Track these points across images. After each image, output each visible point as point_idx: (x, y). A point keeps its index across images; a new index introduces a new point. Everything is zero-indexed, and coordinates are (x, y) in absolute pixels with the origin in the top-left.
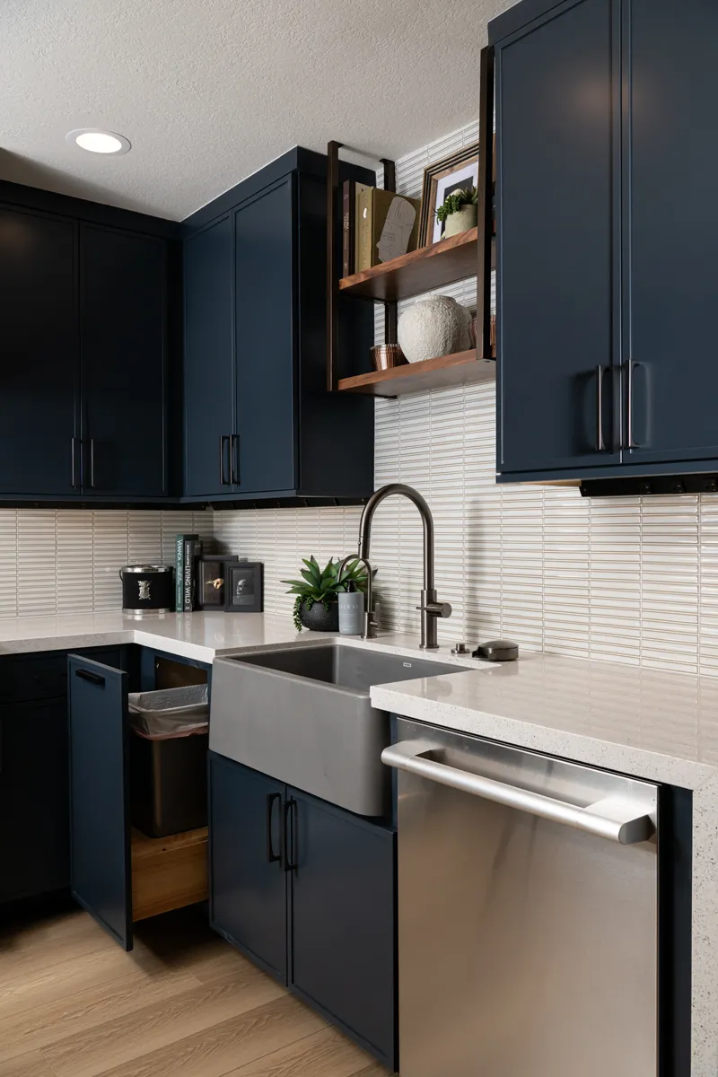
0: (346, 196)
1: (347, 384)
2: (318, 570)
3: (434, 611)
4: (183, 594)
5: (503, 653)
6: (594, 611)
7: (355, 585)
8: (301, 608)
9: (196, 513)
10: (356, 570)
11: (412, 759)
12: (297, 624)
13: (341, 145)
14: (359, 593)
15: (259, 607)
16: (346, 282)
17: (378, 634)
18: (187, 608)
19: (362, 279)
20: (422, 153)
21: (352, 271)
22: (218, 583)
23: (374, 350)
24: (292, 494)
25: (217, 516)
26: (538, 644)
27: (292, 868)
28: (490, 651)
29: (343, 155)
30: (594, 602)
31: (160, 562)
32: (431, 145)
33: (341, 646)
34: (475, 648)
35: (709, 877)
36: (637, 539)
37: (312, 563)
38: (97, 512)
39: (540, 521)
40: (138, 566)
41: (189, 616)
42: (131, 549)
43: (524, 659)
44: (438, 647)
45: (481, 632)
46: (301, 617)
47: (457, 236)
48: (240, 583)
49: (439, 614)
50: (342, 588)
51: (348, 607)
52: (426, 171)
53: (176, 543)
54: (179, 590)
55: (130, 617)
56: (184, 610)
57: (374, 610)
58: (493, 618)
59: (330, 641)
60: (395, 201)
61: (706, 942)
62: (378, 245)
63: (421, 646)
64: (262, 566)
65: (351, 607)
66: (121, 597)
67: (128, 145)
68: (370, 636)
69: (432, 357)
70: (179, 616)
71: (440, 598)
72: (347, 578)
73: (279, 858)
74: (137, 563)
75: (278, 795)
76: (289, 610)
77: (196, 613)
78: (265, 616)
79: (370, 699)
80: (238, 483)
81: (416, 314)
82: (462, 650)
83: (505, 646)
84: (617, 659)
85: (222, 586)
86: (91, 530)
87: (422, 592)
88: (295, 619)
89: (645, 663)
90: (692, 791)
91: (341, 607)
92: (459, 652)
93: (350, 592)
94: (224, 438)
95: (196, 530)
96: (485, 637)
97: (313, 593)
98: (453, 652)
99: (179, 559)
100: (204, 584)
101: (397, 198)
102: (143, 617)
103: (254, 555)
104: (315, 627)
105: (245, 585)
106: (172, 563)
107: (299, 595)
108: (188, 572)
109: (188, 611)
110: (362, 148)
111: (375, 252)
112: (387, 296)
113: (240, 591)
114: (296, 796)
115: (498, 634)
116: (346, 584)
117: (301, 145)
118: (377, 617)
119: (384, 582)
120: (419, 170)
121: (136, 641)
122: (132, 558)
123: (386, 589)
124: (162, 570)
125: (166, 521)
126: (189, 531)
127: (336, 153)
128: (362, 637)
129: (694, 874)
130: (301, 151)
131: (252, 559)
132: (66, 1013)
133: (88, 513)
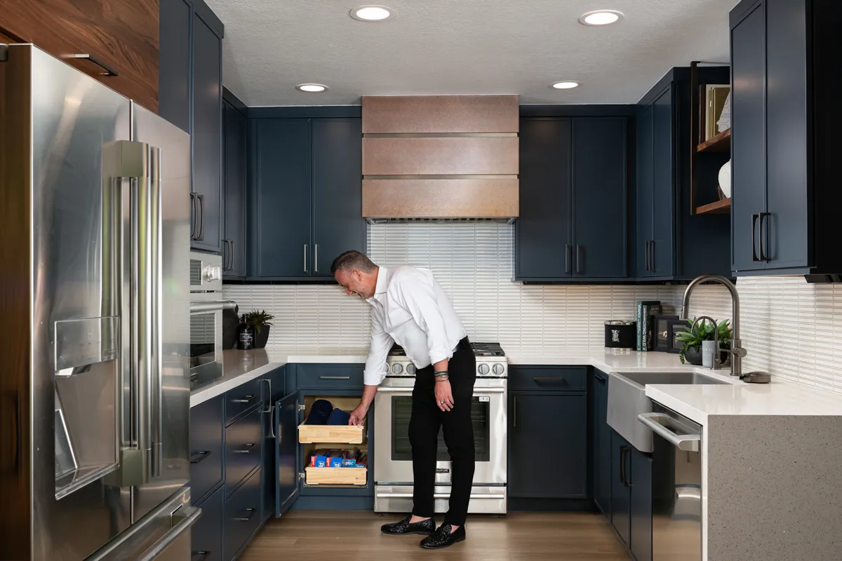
0: (701, 94)
1: (702, 210)
4: (642, 338)
9: (659, 286)
12: (682, 359)
13: (697, 62)
16: (700, 147)
18: (644, 349)
19: (708, 145)
21: (703, 140)
24: (672, 278)
29: (698, 65)
31: (627, 319)
41: (645, 354)
51: (706, 350)
53: (637, 306)
54: (639, 337)
55: (609, 353)
56: (642, 350)
62: (718, 123)
63: (731, 374)
65: (708, 350)
66: (604, 340)
68: (716, 368)
70: (639, 353)
77: (649, 352)
85: (668, 336)
91: (703, 350)
93: (708, 340)
95: (659, 298)
99: (639, 317)
102: (617, 353)
104: (692, 361)
106: (634, 320)
108: (645, 326)
109: (644, 351)
110: (708, 61)
111: (716, 127)
117: (676, 66)
121: (592, 363)
122: (612, 316)
124: (628, 324)
128: (711, 369)
130: (676, 70)
133: (564, 287)
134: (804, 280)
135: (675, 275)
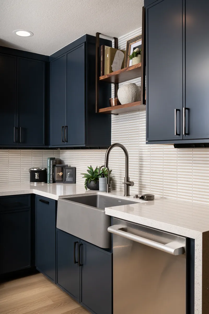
0: (102, 50)
1: (102, 110)
2: (93, 170)
3: (129, 184)
4: (49, 178)
5: (149, 198)
6: (178, 185)
7: (104, 175)
8: (87, 183)
10: (105, 170)
11: (116, 230)
12: (86, 188)
13: (100, 34)
14: (106, 177)
15: (74, 182)
16: (102, 78)
17: (111, 191)
18: (51, 182)
19: (107, 77)
20: (127, 36)
21: (103, 74)
22: (61, 174)
23: (110, 100)
24: (84, 146)
25: (61, 152)
26: (162, 195)
27: (81, 265)
28: (145, 197)
30: (178, 182)
31: (42, 167)
32: (129, 33)
33: (99, 195)
34: (140, 196)
35: (199, 265)
36: (191, 162)
37: (91, 168)
38: (22, 150)
39: (162, 155)
40: (35, 168)
41: (51, 184)
42: (33, 162)
43: (156, 200)
44: (130, 196)
45: (143, 191)
46: (87, 185)
47: (135, 65)
48: (68, 174)
49: (130, 185)
50: (100, 176)
51: (102, 182)
52: (127, 42)
53: (48, 161)
54: (48, 176)
55: (32, 185)
56: (50, 183)
57: (110, 183)
58: (146, 186)
59: (96, 193)
60: (118, 51)
61: (198, 284)
62: (112, 66)
63: (125, 195)
64: (75, 168)
65: (103, 182)
66: (30, 178)
67: (32, 34)
68: (109, 192)
69: (128, 103)
70: (48, 184)
71: (131, 180)
72: (102, 173)
73: (78, 262)
74: (35, 167)
75: (78, 242)
76: (83, 183)
77: (54, 183)
78: (76, 185)
79: (105, 212)
80: (67, 142)
81: (123, 89)
82: (137, 197)
83: (151, 196)
84: (185, 200)
85: (62, 175)
86: (20, 156)
87: (125, 178)
88: (85, 186)
89: (194, 201)
90: (194, 239)
91: (100, 182)
92: (136, 197)
93: (103, 177)
94: (63, 127)
95: (54, 156)
96: (144, 192)
97: (91, 178)
98: (134, 197)
99: (49, 166)
100: (57, 174)
101: (118, 50)
102: (36, 185)
103: (73, 164)
104: (92, 189)
105: (70, 175)
106: (46, 167)
107: (87, 178)
108: (51, 170)
109: (51, 183)
111: (111, 68)
112: (115, 82)
113: (68, 177)
114: (83, 242)
115: (149, 192)
116: (101, 175)
117: (87, 34)
118: (111, 186)
119: (114, 174)
120: (126, 41)
121: (34, 193)
122: (33, 165)
123: (114, 176)
124: (43, 169)
125: (44, 153)
126: (52, 156)
127: (99, 36)
128: (106, 192)
129: (195, 264)
130: (87, 36)
131: (72, 166)
132: (10, 311)
133: (19, 150)
134: (173, 146)
135: (86, 143)
